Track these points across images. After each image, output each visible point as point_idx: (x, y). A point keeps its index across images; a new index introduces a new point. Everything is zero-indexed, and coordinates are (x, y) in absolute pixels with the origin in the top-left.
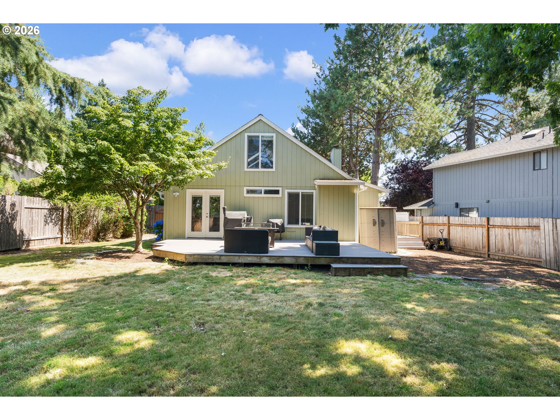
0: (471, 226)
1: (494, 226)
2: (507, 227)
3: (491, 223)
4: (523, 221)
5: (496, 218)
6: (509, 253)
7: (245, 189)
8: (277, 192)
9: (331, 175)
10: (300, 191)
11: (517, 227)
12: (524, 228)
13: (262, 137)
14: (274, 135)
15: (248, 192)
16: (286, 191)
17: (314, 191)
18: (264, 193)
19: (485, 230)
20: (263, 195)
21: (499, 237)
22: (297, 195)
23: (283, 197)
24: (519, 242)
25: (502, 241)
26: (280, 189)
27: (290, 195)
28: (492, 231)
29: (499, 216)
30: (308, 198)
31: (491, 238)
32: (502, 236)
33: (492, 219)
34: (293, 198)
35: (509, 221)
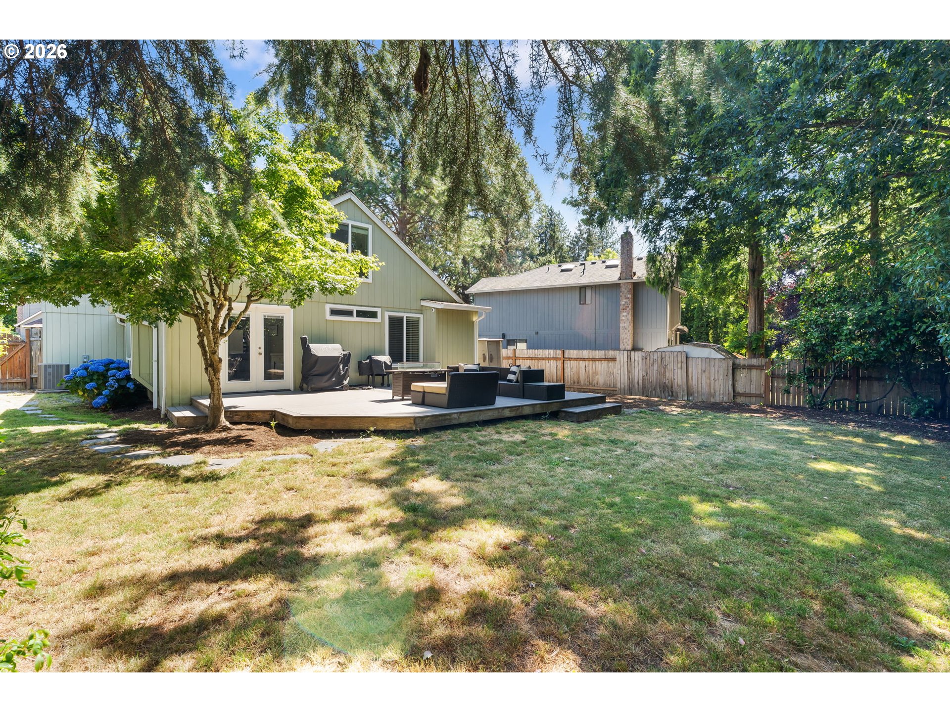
0: (543, 359)
1: (570, 359)
2: (584, 359)
3: (566, 356)
4: (599, 354)
5: (572, 351)
6: (585, 385)
7: (328, 307)
8: (373, 315)
9: (440, 295)
10: (405, 315)
11: (594, 360)
12: (600, 360)
13: (353, 227)
14: (370, 227)
15: (334, 312)
16: (387, 314)
17: (421, 316)
18: (358, 316)
19: (560, 363)
20: (355, 319)
21: (575, 370)
22: (401, 319)
23: (381, 324)
24: (595, 373)
25: (578, 373)
26: (379, 310)
27: (391, 319)
28: (568, 364)
29: (575, 349)
30: (413, 325)
31: (566, 371)
32: (578, 368)
33: (567, 352)
34: (395, 324)
35: (585, 353)
